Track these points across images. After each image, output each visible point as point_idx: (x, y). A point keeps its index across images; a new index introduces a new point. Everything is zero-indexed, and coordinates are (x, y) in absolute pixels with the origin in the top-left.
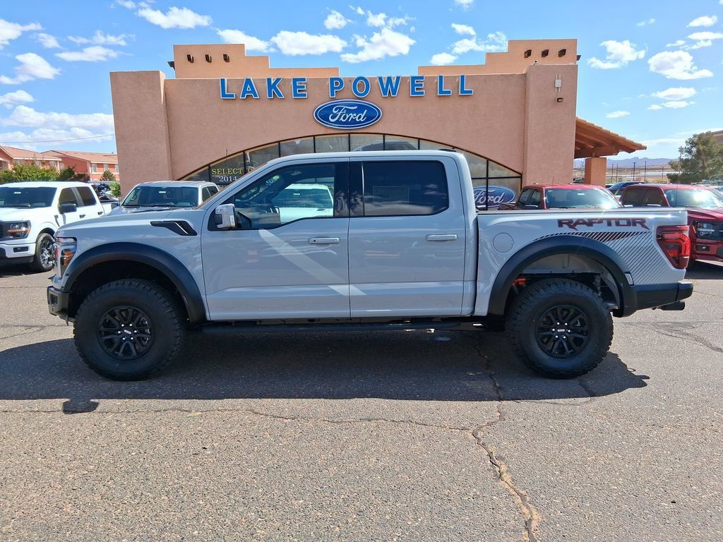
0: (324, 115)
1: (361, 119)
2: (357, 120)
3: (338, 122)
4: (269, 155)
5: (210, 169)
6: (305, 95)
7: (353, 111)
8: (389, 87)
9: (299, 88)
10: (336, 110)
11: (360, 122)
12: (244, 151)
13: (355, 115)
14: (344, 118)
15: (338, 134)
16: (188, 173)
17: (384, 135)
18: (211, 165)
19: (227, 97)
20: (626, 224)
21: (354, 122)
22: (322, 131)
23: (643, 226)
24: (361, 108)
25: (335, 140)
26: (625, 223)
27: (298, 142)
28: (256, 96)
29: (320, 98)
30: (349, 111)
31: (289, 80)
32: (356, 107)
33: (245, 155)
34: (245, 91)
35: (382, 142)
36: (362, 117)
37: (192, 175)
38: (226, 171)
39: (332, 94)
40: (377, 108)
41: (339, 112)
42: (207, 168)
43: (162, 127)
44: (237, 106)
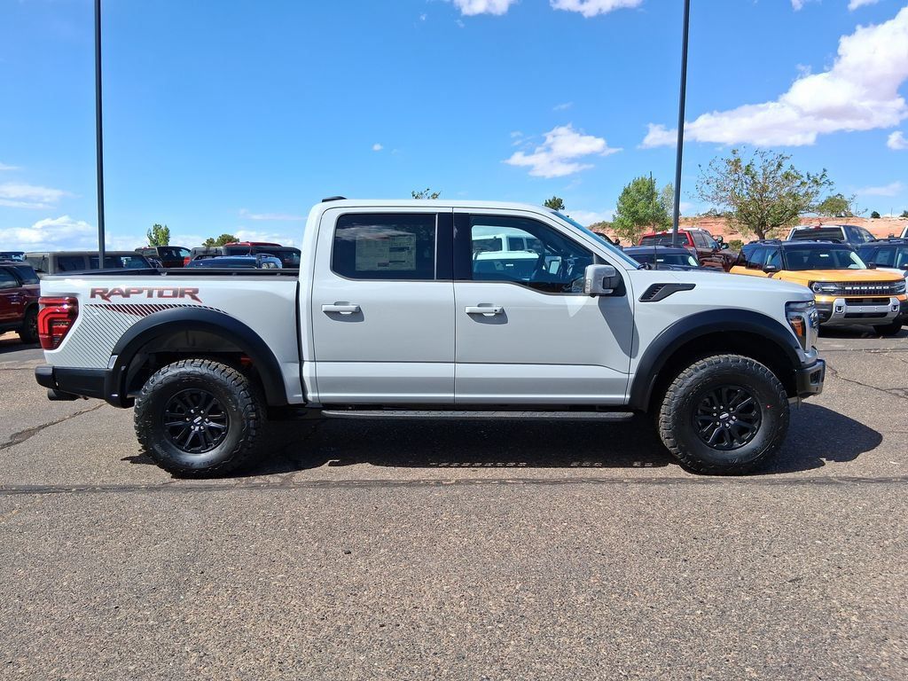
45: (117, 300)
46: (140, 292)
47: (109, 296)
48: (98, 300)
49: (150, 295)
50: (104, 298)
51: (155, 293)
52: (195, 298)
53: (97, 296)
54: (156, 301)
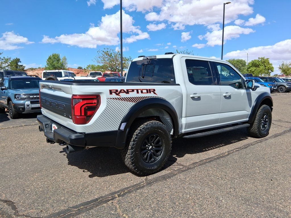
45: (123, 95)
46: (133, 91)
47: (119, 93)
48: (114, 95)
49: (138, 92)
50: (117, 94)
51: (140, 91)
52: (155, 93)
53: (113, 94)
54: (140, 95)
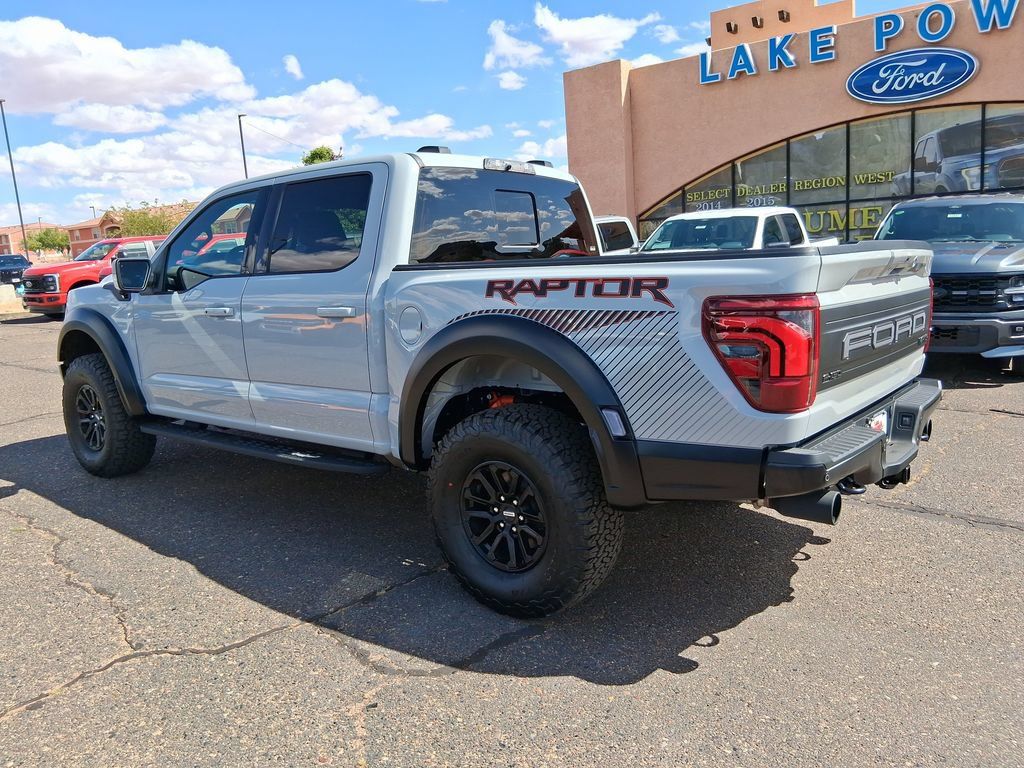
0: (863, 84)
1: (934, 82)
2: (926, 84)
3: (890, 92)
4: (772, 163)
5: (684, 193)
6: (830, 55)
7: (917, 70)
8: (995, 11)
9: (821, 45)
10: (885, 72)
11: (932, 87)
12: (733, 162)
13: (921, 75)
14: (900, 84)
15: (892, 113)
16: (654, 202)
17: (984, 104)
18: (686, 188)
19: (710, 81)
20: (617, 291)
21: (919, 88)
22: (862, 112)
23: (659, 298)
24: (933, 62)
25: (886, 125)
26: (615, 288)
27: (819, 135)
28: (751, 70)
29: (858, 56)
30: (909, 70)
31: (806, 35)
32: (925, 61)
33: (734, 167)
34: (735, 67)
35: (980, 118)
36: (936, 75)
37: (661, 205)
38: (706, 194)
39: (879, 45)
40: (965, 56)
41: (891, 73)
42: (680, 192)
43: (620, 139)
44: (726, 91)
